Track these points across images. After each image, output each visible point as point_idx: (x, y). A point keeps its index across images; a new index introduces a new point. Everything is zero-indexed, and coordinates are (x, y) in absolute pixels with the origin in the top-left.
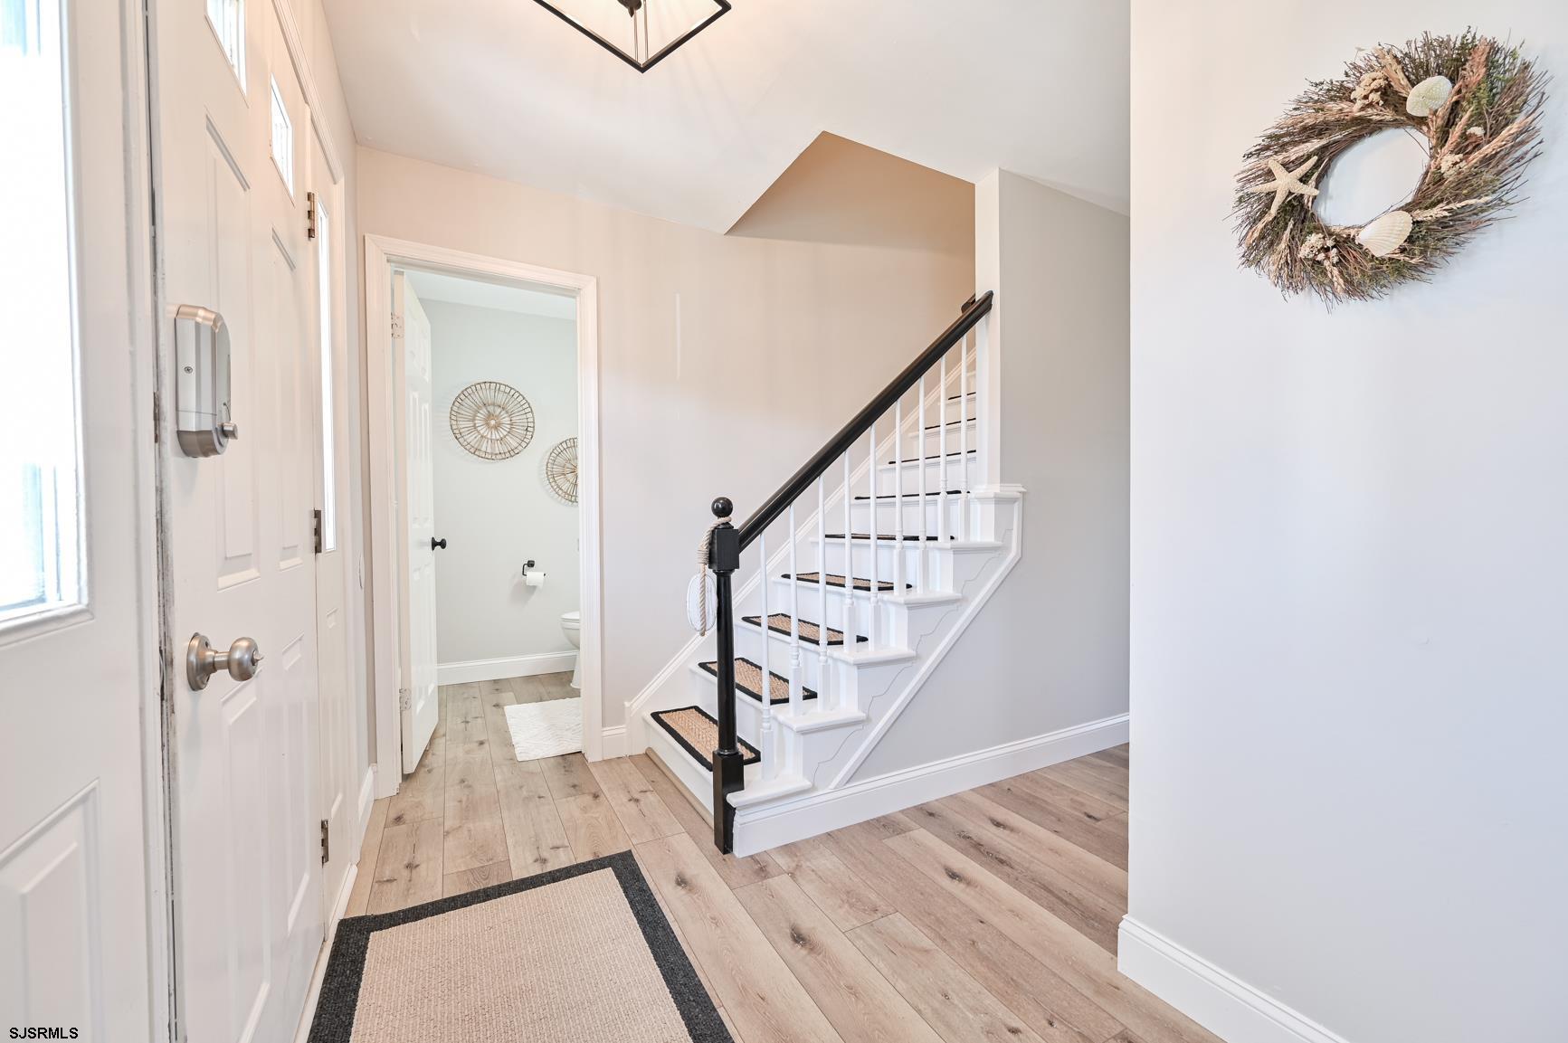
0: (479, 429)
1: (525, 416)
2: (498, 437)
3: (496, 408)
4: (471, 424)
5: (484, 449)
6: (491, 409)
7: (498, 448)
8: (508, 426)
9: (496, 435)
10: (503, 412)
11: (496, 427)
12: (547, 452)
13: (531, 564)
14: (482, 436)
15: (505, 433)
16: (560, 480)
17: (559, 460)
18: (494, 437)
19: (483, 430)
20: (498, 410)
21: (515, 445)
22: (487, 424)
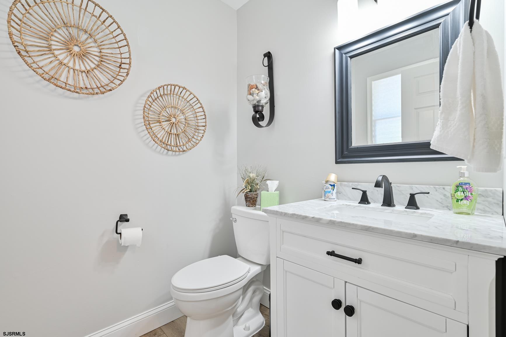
0: (56, 52)
1: (117, 51)
2: (83, 68)
3: (81, 33)
4: (44, 43)
5: (63, 78)
6: (74, 32)
7: (83, 81)
8: (97, 59)
9: (79, 65)
10: (90, 40)
11: (83, 55)
12: (142, 96)
13: (123, 218)
14: (61, 63)
15: (93, 66)
16: (156, 127)
17: (155, 107)
18: (77, 67)
19: (62, 56)
20: (84, 37)
21: (106, 81)
22: (69, 50)
